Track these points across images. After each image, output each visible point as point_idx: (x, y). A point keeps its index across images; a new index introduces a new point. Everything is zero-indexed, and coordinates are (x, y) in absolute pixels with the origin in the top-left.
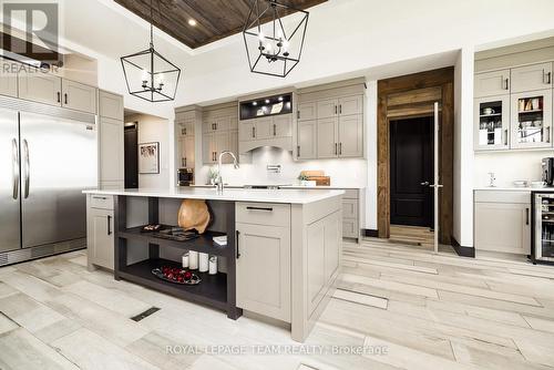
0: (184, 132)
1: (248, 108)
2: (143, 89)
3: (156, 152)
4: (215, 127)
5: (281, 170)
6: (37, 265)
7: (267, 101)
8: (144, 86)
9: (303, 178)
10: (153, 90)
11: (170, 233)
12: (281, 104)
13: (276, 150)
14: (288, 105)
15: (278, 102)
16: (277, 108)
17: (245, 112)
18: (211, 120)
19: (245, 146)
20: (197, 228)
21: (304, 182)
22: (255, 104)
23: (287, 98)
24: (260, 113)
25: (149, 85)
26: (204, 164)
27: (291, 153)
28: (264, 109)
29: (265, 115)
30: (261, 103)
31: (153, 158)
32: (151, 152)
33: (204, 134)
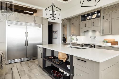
0: (64, 26)
1: (84, 17)
2: (51, 17)
3: (57, 32)
4: (73, 24)
5: (96, 38)
6: (29, 62)
7: (91, 14)
8: (51, 16)
9: (105, 41)
10: (53, 17)
11: (55, 61)
12: (96, 14)
13: (94, 31)
14: (99, 14)
15: (95, 14)
16: (94, 16)
17: (83, 19)
18: (72, 22)
19: (82, 30)
20: (63, 60)
21: (105, 43)
22: (86, 15)
23: (99, 12)
24: (88, 18)
25: (52, 15)
26: (69, 36)
27: (100, 32)
28: (90, 17)
29: (90, 19)
30: (88, 15)
31: (56, 34)
32: (56, 32)
33: (70, 27)
